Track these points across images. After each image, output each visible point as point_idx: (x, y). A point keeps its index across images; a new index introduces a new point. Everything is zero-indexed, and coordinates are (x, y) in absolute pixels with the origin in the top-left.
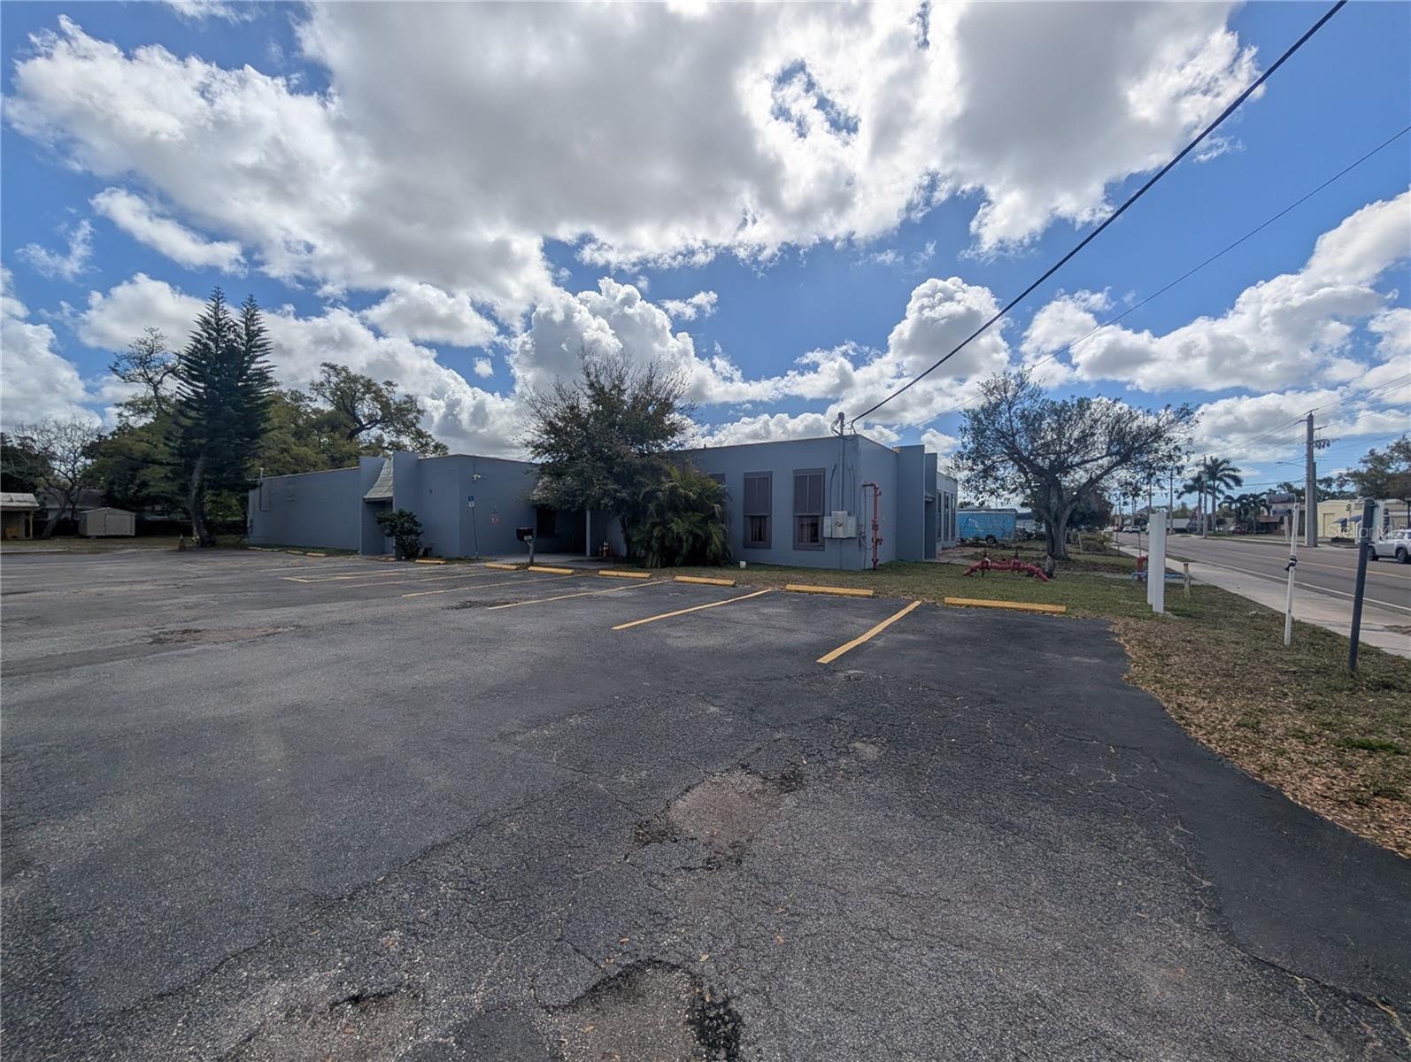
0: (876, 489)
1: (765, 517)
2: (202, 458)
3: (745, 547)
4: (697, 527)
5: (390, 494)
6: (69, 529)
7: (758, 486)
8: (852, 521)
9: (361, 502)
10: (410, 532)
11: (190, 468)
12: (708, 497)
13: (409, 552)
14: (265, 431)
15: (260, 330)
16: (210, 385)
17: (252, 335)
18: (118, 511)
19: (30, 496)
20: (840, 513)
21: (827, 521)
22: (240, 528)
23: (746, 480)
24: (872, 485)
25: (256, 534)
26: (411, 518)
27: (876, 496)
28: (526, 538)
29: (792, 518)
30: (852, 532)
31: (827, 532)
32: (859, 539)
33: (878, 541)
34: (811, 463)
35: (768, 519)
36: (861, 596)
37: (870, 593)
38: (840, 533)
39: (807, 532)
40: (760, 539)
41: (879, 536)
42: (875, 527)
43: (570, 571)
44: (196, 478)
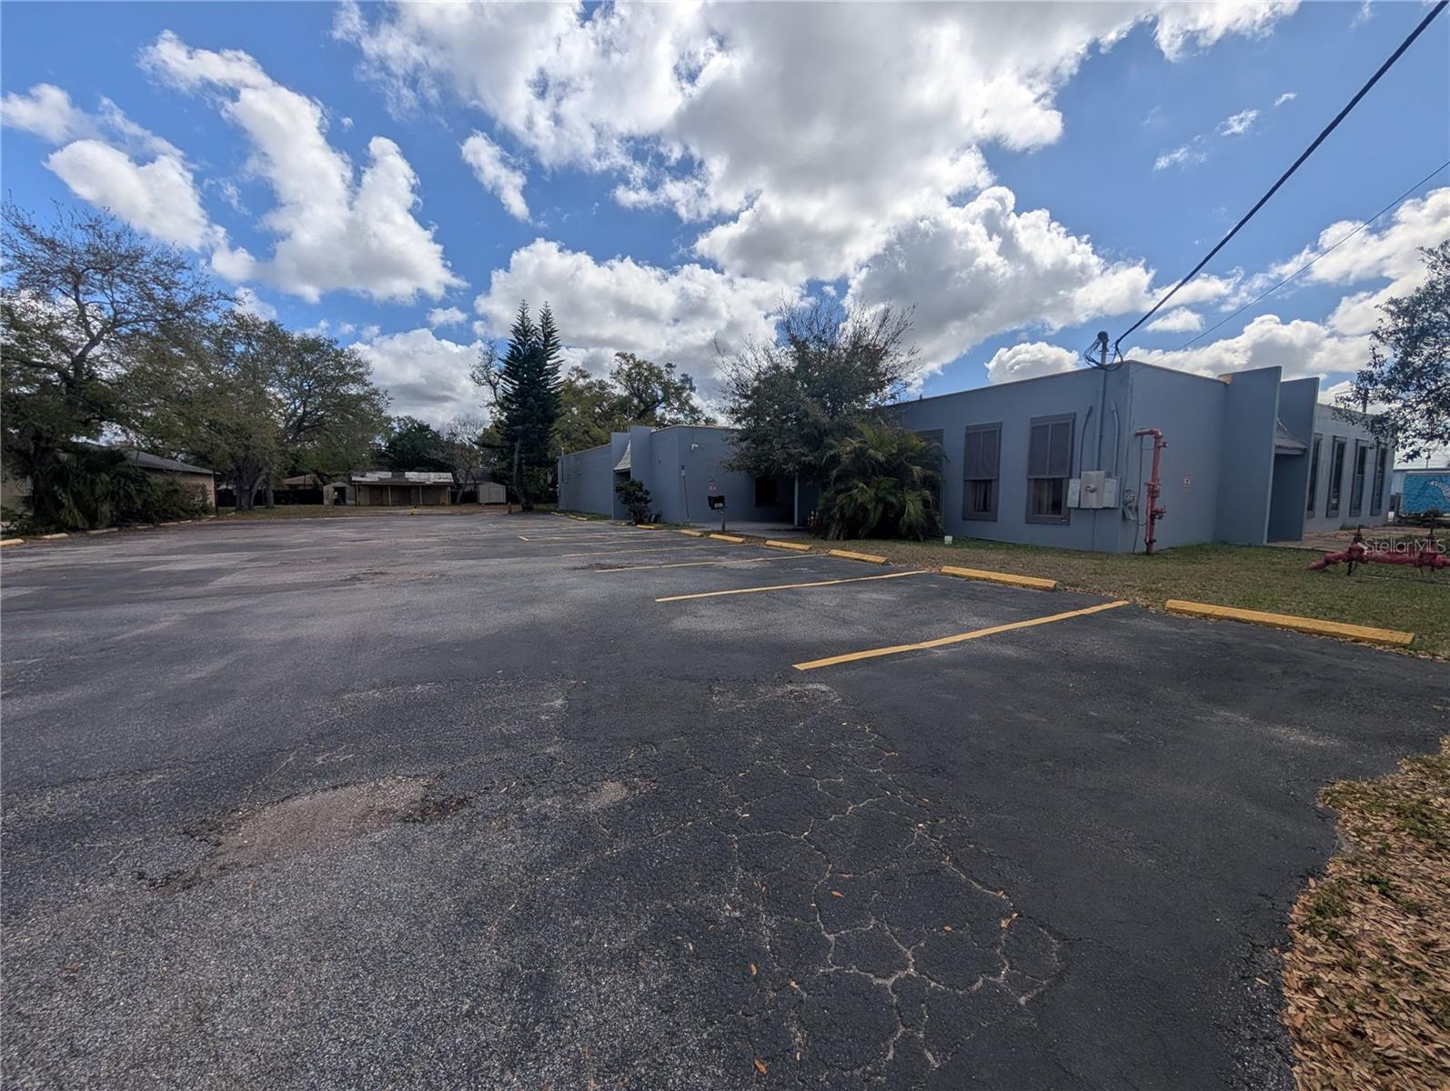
0: (1157, 438)
1: (990, 481)
2: (519, 440)
3: (964, 519)
4: (891, 494)
5: (629, 466)
6: (471, 498)
7: (984, 441)
8: (1112, 485)
9: (612, 475)
10: (639, 500)
11: (512, 450)
12: (910, 459)
13: (639, 517)
14: (558, 416)
15: (553, 331)
16: (521, 381)
17: (548, 335)
18: (496, 485)
19: (450, 475)
20: (1094, 474)
21: (1074, 486)
22: (553, 498)
23: (968, 435)
24: (1151, 433)
25: (562, 504)
26: (640, 486)
27: (1157, 448)
28: (716, 505)
29: (1026, 482)
30: (1109, 500)
31: (1072, 499)
32: (1124, 510)
33: (1154, 515)
34: (1055, 407)
35: (993, 484)
36: (1035, 587)
37: (1051, 583)
38: (1093, 501)
39: (1047, 498)
40: (985, 509)
41: (1158, 506)
42: (1153, 494)
43: (740, 540)
44: (516, 456)
